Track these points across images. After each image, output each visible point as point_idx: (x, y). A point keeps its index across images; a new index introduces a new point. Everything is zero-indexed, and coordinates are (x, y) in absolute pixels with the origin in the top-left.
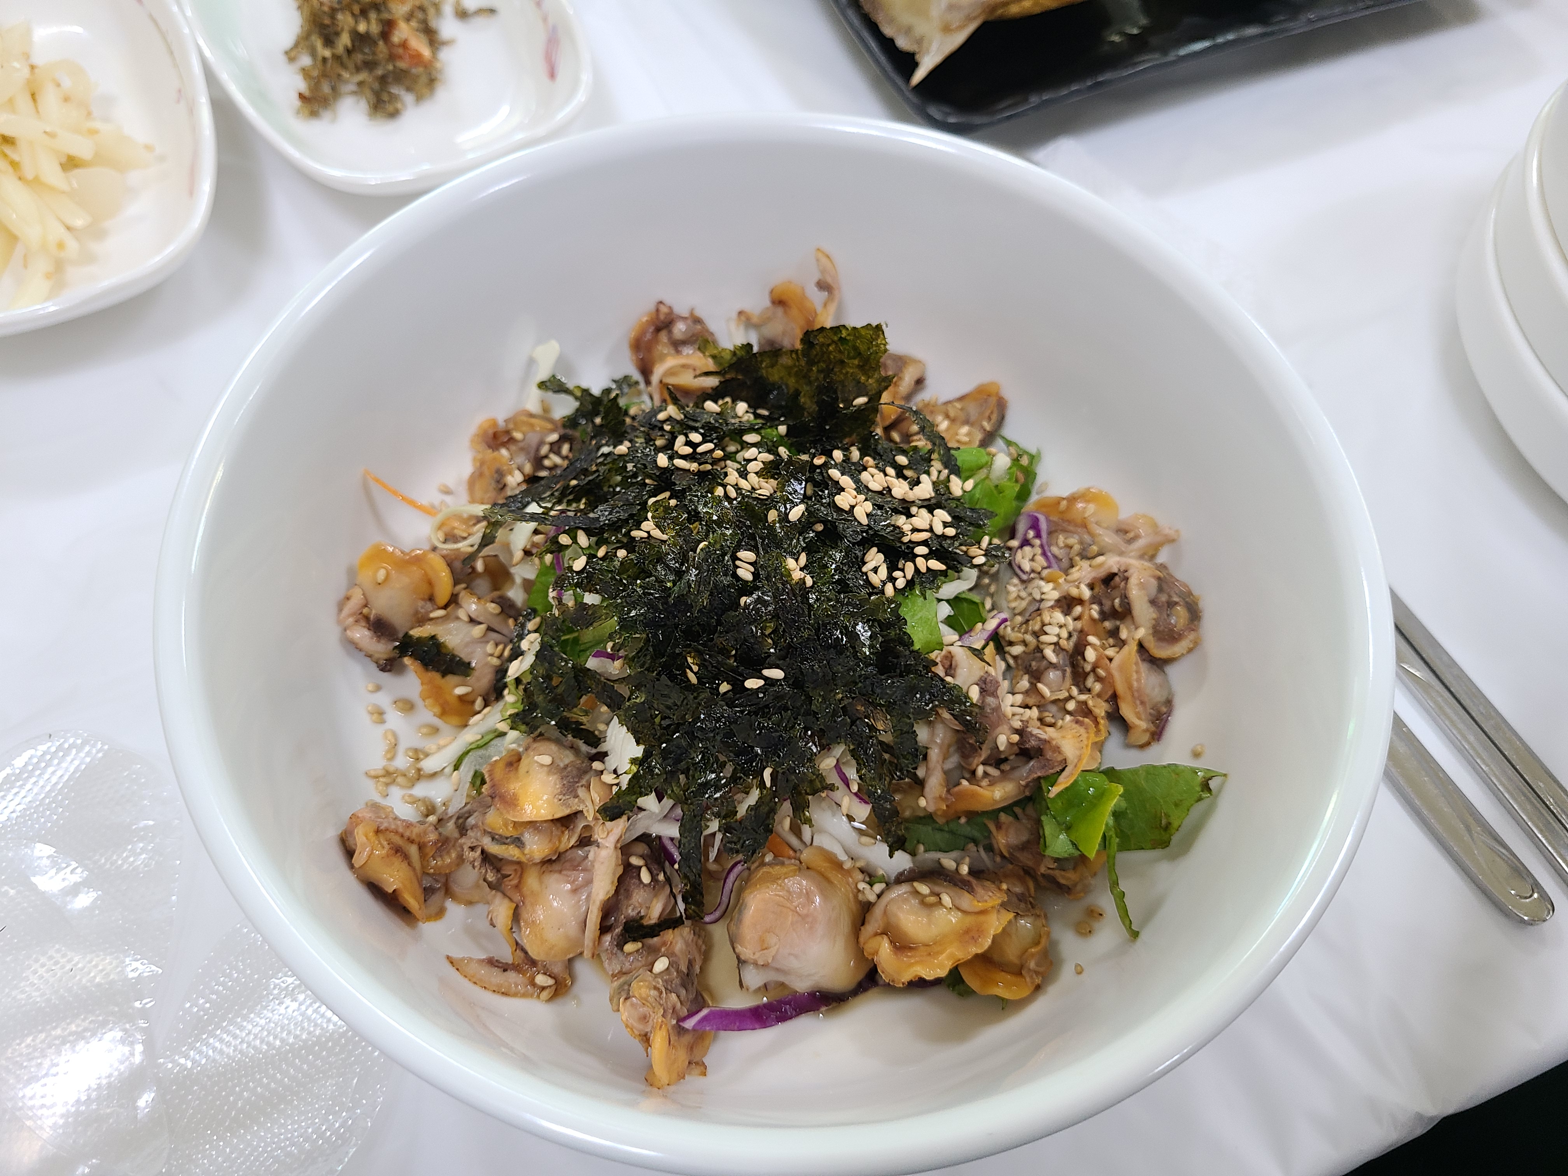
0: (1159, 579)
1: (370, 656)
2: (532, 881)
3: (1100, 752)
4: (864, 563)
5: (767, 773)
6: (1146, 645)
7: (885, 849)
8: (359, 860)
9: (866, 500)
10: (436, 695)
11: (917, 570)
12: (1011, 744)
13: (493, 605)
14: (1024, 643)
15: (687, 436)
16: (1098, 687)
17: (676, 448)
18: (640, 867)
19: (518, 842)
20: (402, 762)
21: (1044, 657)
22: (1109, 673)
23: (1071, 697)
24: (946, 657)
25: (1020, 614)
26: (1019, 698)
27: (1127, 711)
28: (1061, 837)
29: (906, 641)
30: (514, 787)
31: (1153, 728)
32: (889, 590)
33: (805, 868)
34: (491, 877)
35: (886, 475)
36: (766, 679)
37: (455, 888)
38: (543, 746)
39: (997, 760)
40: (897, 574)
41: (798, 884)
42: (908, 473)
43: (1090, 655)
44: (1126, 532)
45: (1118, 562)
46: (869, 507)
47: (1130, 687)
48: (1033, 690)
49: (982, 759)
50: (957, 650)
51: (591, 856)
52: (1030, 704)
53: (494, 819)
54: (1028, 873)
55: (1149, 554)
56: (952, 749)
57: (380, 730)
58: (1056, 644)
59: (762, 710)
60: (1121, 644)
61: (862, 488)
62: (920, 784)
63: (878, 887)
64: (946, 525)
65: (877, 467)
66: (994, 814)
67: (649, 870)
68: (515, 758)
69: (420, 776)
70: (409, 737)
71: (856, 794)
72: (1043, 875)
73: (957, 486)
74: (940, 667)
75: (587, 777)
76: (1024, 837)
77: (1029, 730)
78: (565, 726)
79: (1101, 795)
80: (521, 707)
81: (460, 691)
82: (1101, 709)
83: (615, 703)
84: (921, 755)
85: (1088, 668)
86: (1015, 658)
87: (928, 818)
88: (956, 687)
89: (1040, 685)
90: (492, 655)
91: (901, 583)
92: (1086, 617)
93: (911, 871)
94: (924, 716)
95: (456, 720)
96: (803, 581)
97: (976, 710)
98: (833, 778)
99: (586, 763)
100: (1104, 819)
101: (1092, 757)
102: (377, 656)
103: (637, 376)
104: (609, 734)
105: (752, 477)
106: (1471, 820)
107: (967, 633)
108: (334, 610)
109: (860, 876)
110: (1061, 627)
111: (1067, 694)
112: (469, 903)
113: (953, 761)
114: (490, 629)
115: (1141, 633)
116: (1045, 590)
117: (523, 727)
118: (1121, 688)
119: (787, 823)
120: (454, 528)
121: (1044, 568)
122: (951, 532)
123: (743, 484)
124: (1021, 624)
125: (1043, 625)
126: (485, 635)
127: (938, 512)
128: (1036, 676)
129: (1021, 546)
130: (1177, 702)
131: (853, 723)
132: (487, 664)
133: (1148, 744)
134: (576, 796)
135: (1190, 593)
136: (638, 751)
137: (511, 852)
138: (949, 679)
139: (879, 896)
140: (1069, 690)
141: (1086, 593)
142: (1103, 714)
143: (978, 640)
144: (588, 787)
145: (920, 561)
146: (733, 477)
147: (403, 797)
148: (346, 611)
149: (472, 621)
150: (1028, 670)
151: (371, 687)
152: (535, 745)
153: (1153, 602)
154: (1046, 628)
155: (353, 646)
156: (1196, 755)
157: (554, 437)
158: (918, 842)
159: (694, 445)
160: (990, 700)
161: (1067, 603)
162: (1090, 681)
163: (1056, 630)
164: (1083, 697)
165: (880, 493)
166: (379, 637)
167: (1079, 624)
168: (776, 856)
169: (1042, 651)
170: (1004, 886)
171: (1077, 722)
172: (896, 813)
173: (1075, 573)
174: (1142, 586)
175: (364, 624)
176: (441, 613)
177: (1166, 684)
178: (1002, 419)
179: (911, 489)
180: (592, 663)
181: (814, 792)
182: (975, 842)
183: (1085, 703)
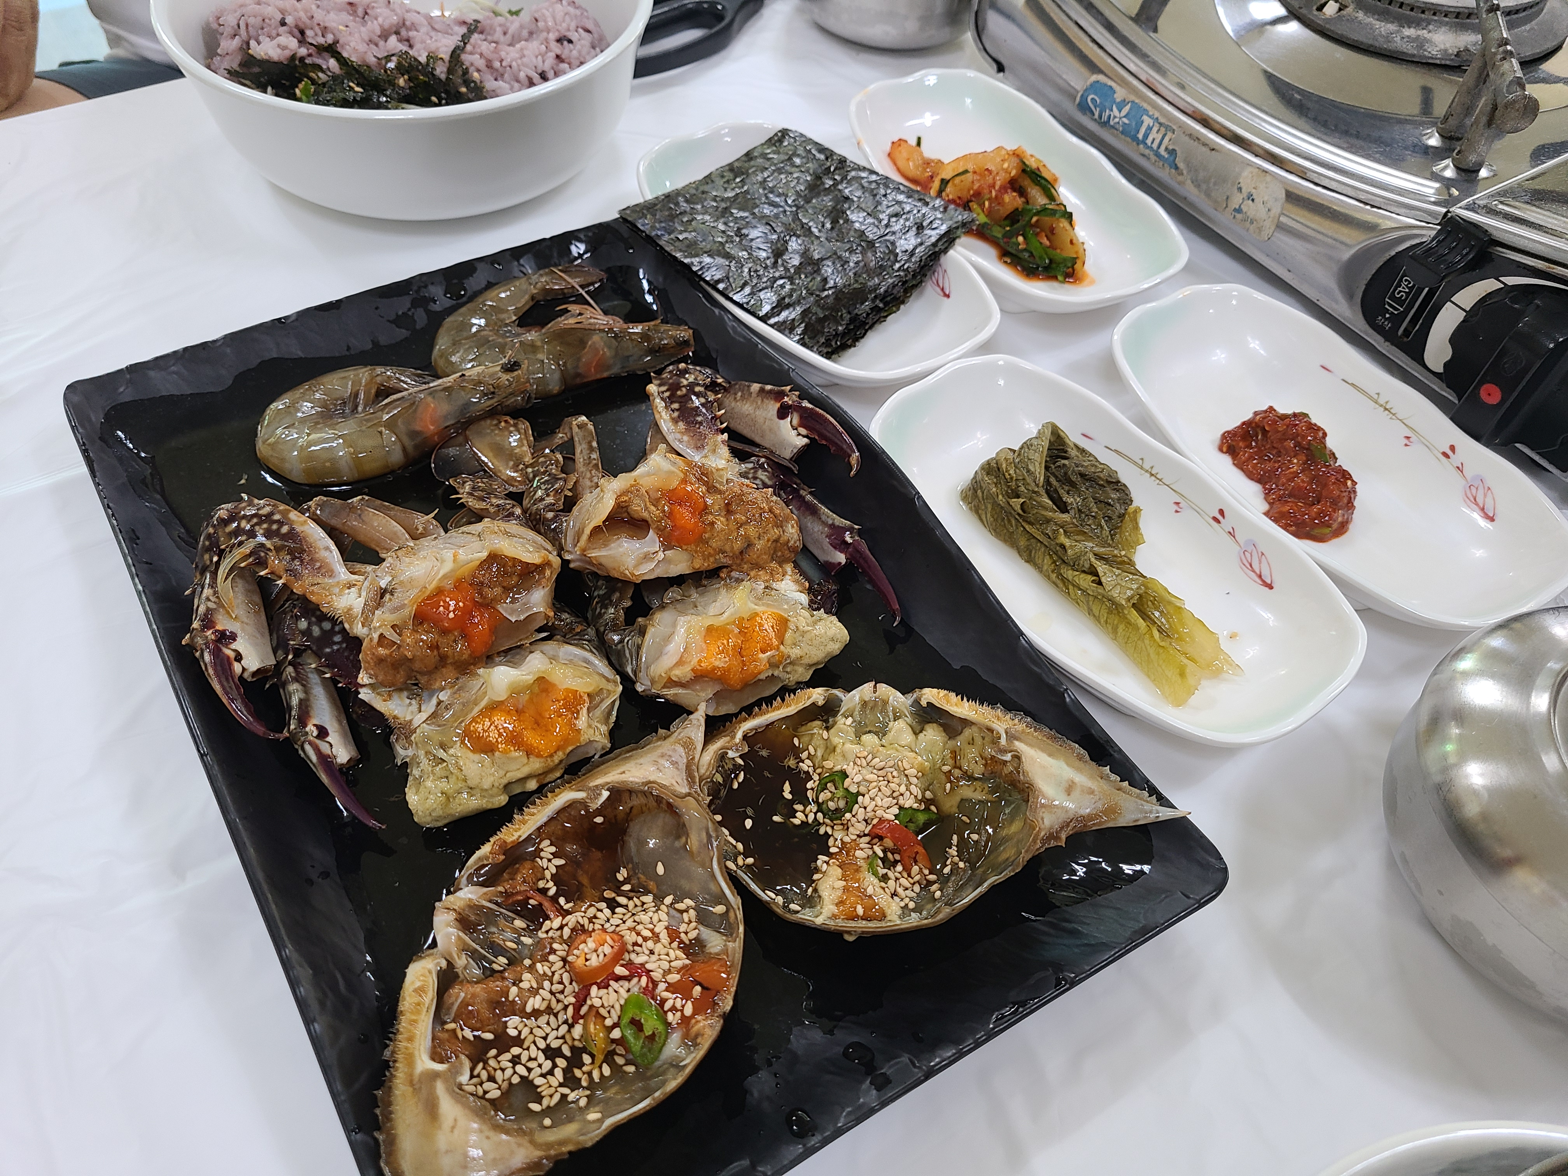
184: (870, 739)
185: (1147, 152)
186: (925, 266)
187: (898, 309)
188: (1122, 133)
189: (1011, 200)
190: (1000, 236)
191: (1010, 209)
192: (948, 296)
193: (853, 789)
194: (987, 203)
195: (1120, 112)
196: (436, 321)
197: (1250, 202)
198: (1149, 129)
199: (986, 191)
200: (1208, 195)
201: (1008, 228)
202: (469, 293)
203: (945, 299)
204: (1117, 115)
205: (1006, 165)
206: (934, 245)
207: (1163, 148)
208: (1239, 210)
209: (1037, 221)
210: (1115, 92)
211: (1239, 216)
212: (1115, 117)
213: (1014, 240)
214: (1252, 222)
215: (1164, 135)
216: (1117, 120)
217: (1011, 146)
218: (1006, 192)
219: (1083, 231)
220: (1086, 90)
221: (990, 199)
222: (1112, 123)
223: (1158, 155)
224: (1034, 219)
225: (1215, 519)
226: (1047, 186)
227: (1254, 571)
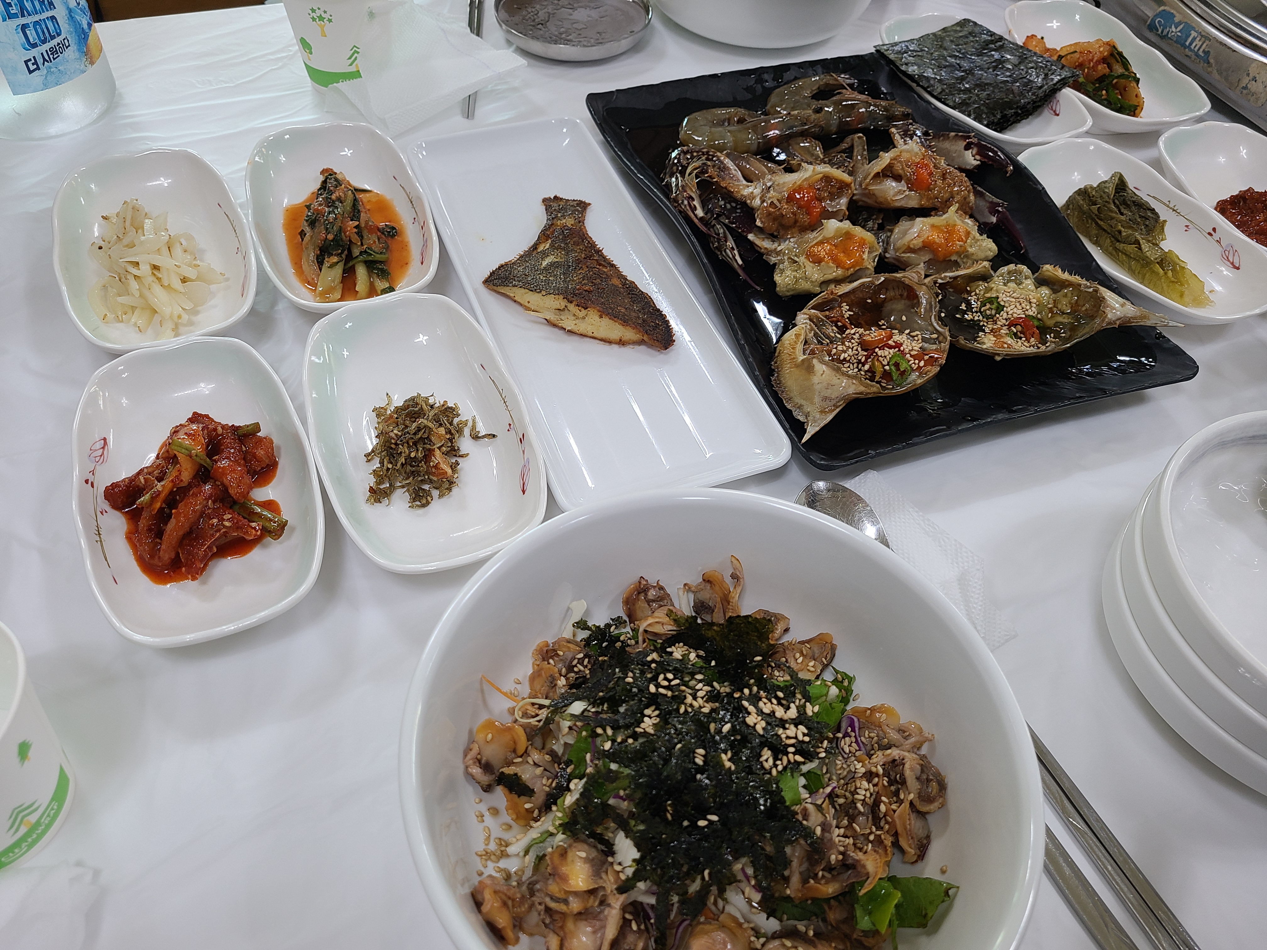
0: (922, 765)
1: (479, 783)
2: (570, 925)
3: (888, 866)
4: (761, 756)
5: (706, 873)
6: (914, 803)
7: (765, 916)
8: (485, 908)
9: (762, 719)
10: (513, 808)
11: (789, 761)
12: (837, 860)
13: (548, 756)
14: (845, 797)
15: (665, 675)
16: (887, 827)
17: (659, 681)
18: (631, 921)
19: (566, 902)
20: (492, 846)
21: (856, 808)
22: (893, 820)
23: (871, 833)
24: (803, 809)
25: (843, 779)
26: (842, 831)
27: (903, 843)
28: (866, 918)
29: (782, 801)
30: (564, 869)
31: (919, 853)
32: (774, 772)
33: (723, 927)
34: (548, 921)
35: (772, 703)
36: (708, 820)
37: (525, 926)
38: (580, 845)
39: (829, 868)
40: (778, 762)
41: (720, 936)
42: (784, 702)
43: (883, 808)
44: (904, 732)
45: (899, 754)
46: (763, 724)
47: (905, 829)
48: (849, 827)
49: (822, 867)
50: (809, 806)
51: (606, 912)
52: (849, 835)
53: (553, 888)
54: (846, 937)
55: (917, 747)
56: (804, 860)
57: (482, 826)
58: (864, 800)
59: (706, 837)
60: (900, 802)
61: (760, 712)
62: (787, 880)
63: (762, 940)
64: (804, 735)
65: (766, 698)
66: (828, 900)
67: (636, 922)
68: (563, 852)
69: (504, 855)
70: (497, 832)
71: (753, 886)
72: (855, 939)
73: (810, 710)
74: (800, 815)
75: (605, 866)
76: (845, 915)
77: (848, 852)
78: (593, 835)
79: (888, 895)
80: (567, 820)
81: (527, 806)
82: (888, 841)
83: (623, 825)
84: (787, 863)
85: (881, 816)
86: (840, 805)
87: (788, 898)
88: (808, 827)
89: (854, 825)
90: (545, 785)
91: (780, 768)
92: (880, 784)
93: (781, 931)
94: (790, 842)
95: (522, 822)
96: (730, 768)
97: (819, 841)
98: (740, 876)
99: (603, 857)
100: (890, 909)
101: (884, 870)
102: (483, 783)
103: (625, 618)
104: (617, 842)
105: (699, 700)
106: (1108, 919)
107: (814, 793)
108: (461, 755)
109: (752, 933)
110: (866, 790)
111: (869, 831)
112: (531, 935)
113: (805, 866)
114: (545, 770)
115: (912, 796)
116: (858, 767)
117: (569, 833)
118: (900, 830)
119: (712, 899)
120: (527, 709)
121: (856, 751)
122: (807, 739)
123: (695, 704)
124: (844, 785)
125: (856, 788)
126: (542, 773)
127: (800, 727)
128: (852, 819)
129: (844, 737)
130: (932, 836)
131: (753, 845)
132: (543, 790)
133: (916, 861)
134: (601, 878)
135: (940, 774)
136: (637, 855)
137: (562, 907)
138: (805, 822)
139: (763, 945)
140: (871, 829)
141: (881, 771)
142: (890, 844)
143: (820, 798)
144: (607, 873)
145: (791, 756)
146: (689, 699)
147: (494, 868)
148: (469, 757)
149: (536, 765)
150: (847, 814)
151: (477, 800)
152: (575, 844)
153: (918, 779)
154: (858, 790)
155: (469, 776)
156: (943, 872)
157: (581, 656)
158: (783, 913)
159: (669, 681)
160: (827, 835)
161: (869, 776)
162: (882, 823)
163: (864, 792)
164: (878, 833)
165: (769, 715)
166: (485, 773)
167: (876, 789)
168: (706, 919)
169: (855, 804)
170: (833, 945)
171: (875, 851)
172: (772, 896)
173: (875, 759)
174: (912, 769)
175: (478, 765)
176: (519, 760)
177: (927, 827)
178: (833, 656)
179: (785, 712)
180: (611, 802)
181: (730, 884)
182: (817, 916)
183: (880, 836)
184: (1012, 285)
185: (1190, 53)
186: (1048, 95)
187: (1028, 118)
188: (1175, 42)
189: (1102, 69)
190: (1091, 90)
191: (1101, 74)
192: (1058, 115)
193: (1002, 303)
194: (1086, 70)
195: (1176, 28)
196: (768, 92)
197: (1254, 82)
198: (1194, 39)
199: (1087, 63)
200: (1226, 79)
201: (1097, 85)
202: (785, 81)
203: (1056, 117)
204: (1174, 31)
205: (1101, 49)
206: (1055, 85)
207: (1201, 50)
208: (1245, 88)
209: (1116, 83)
210: (1175, 16)
211: (1245, 92)
212: (1172, 32)
213: (1100, 93)
214: (1253, 95)
215: (1204, 42)
216: (1173, 34)
217: (1106, 40)
218: (1100, 64)
219: (1144, 90)
220: (1155, 16)
221: (1088, 68)
222: (1169, 36)
223: (1197, 55)
224: (1115, 81)
225: (1210, 234)
226: (1125, 63)
227: (1229, 261)
